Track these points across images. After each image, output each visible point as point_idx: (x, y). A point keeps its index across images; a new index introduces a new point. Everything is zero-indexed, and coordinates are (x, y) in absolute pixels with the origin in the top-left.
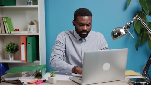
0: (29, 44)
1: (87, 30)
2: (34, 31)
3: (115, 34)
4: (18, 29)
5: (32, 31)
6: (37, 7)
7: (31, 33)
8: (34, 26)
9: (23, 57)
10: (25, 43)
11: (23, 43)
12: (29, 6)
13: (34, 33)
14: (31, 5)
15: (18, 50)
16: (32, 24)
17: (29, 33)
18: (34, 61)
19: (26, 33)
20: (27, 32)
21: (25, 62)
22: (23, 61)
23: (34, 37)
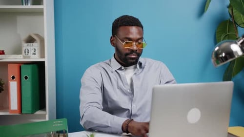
0: (26, 78)
1: (137, 50)
2: (34, 54)
3: (221, 56)
4: (3, 51)
5: (31, 54)
6: (43, 9)
7: (29, 57)
8: (36, 45)
9: (14, 105)
10: (17, 77)
11: (13, 78)
12: (24, 7)
13: (36, 58)
14: (29, 5)
15: (2, 92)
16: (30, 40)
17: (24, 57)
18: (35, 112)
19: (20, 58)
20: (21, 55)
21: (18, 114)
22: (14, 111)
23: (35, 66)
